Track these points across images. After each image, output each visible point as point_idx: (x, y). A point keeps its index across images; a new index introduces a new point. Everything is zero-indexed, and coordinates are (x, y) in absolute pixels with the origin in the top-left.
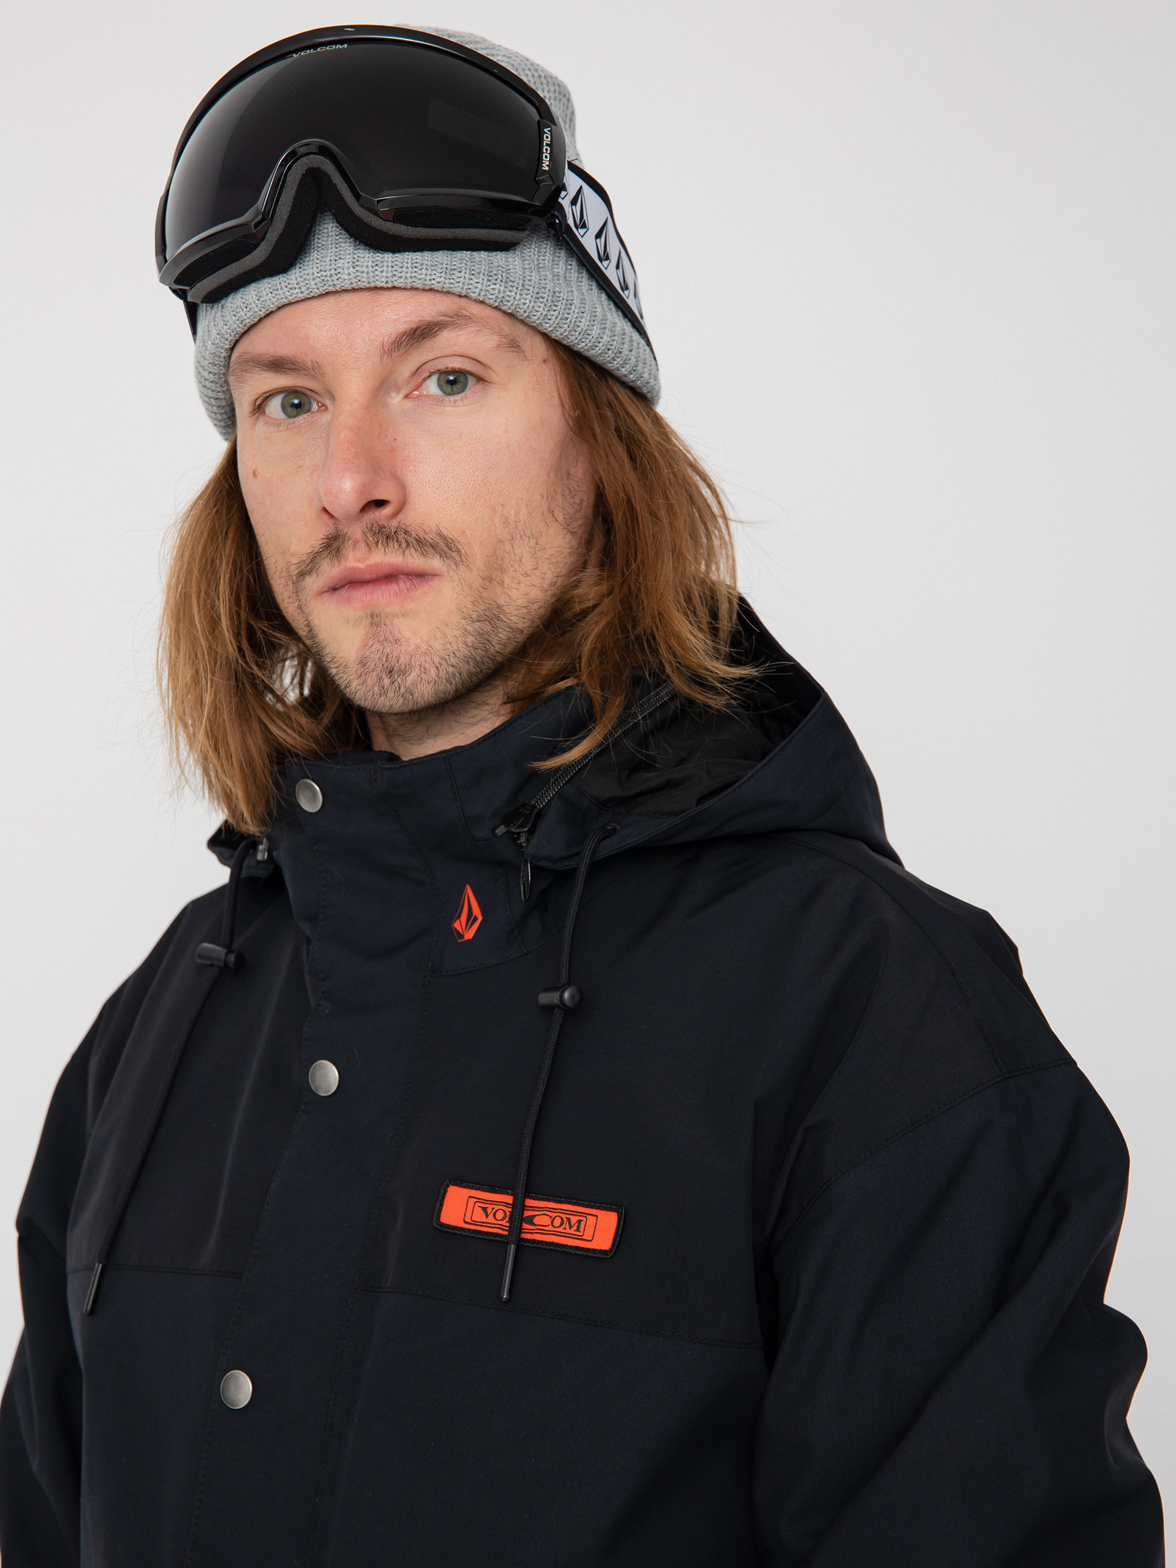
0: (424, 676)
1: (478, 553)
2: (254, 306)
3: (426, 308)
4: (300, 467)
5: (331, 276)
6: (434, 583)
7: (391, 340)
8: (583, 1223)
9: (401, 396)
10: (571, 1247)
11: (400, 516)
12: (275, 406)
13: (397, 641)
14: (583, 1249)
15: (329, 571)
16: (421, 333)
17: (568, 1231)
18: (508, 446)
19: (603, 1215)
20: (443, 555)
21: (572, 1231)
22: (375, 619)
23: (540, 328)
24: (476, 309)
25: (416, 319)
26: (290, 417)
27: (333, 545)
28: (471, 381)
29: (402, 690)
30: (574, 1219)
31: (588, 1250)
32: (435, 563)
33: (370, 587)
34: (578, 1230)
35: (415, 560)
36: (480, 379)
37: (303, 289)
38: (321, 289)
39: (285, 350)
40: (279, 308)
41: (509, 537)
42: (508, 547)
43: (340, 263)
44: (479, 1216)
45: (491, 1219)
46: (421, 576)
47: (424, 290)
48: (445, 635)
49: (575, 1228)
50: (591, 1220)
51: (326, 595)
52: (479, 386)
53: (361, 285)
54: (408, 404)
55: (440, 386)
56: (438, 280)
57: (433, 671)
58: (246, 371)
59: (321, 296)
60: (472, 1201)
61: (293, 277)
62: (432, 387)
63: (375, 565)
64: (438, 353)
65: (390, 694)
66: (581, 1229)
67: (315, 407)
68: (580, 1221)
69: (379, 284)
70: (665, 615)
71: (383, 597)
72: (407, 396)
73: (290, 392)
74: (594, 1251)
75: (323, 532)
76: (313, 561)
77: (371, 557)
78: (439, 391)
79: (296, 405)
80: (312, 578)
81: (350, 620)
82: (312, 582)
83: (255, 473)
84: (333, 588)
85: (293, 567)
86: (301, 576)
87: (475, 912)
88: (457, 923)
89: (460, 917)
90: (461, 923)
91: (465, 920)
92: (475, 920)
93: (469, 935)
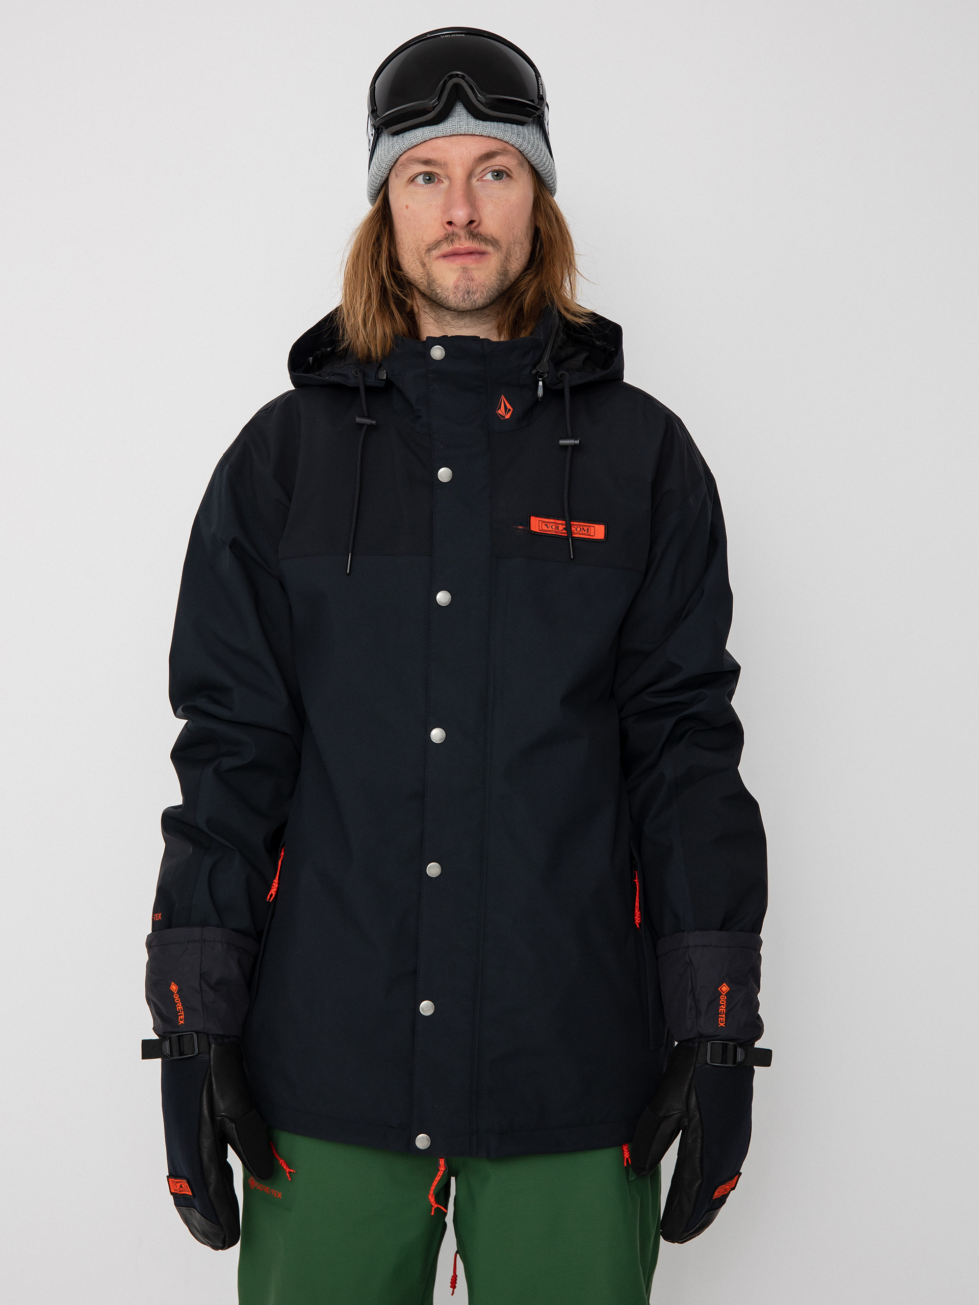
0: (482, 295)
1: (504, 246)
2: (420, 137)
3: (493, 146)
4: (430, 205)
5: (458, 128)
6: (488, 256)
7: (478, 157)
8: (589, 530)
9: (476, 179)
10: (583, 538)
11: (477, 228)
12: (420, 179)
13: (473, 280)
14: (591, 539)
15: (446, 248)
16: (489, 156)
17: (584, 532)
18: (517, 205)
19: (597, 526)
20: (493, 245)
21: (586, 532)
22: (465, 270)
23: (528, 159)
24: (511, 148)
25: (489, 150)
26: (426, 183)
27: (449, 238)
28: (505, 176)
29: (472, 300)
30: (585, 528)
31: (593, 539)
32: (490, 249)
33: (464, 256)
34: (588, 532)
35: (483, 247)
36: (508, 175)
37: (444, 132)
38: (452, 133)
39: (431, 156)
40: (430, 139)
41: (513, 242)
42: (512, 246)
43: (461, 123)
44: (545, 528)
45: (550, 529)
46: (482, 253)
47: (493, 138)
48: (490, 279)
49: (586, 531)
50: (592, 528)
51: (440, 259)
52: (508, 178)
53: (469, 133)
54: (479, 183)
55: (493, 176)
56: (500, 135)
57: (485, 294)
58: (412, 164)
59: (450, 136)
60: (541, 522)
61: (441, 127)
62: (489, 177)
63: (468, 247)
64: (493, 164)
65: (467, 302)
66: (589, 531)
67: (436, 180)
68: (588, 529)
69: (476, 134)
70: (544, 275)
71: (469, 262)
72: (478, 180)
73: (426, 174)
74: (596, 539)
75: (446, 231)
76: (437, 244)
77: (466, 244)
78: (492, 179)
79: (428, 180)
80: (436, 251)
81: (451, 270)
82: (435, 253)
83: (407, 207)
84: (445, 256)
85: (423, 247)
86: (429, 250)
87: (509, 406)
88: (499, 412)
89: (500, 408)
90: (501, 411)
91: (505, 410)
92: (510, 410)
93: (507, 417)
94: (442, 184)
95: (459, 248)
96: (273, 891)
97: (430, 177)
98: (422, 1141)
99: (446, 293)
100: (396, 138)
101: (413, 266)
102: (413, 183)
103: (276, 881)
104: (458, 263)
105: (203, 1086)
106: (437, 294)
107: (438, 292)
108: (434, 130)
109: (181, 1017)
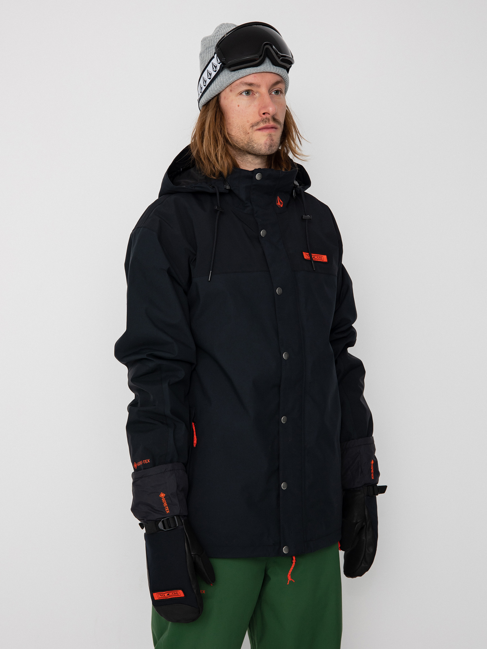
5: (266, 69)
6: (278, 129)
10: (320, 262)
12: (244, 94)
13: (273, 140)
15: (262, 125)
16: (277, 83)
19: (324, 256)
20: (280, 124)
22: (270, 135)
25: (277, 80)
26: (246, 95)
27: (264, 120)
28: (280, 93)
29: (272, 150)
31: (322, 262)
32: (279, 126)
33: (270, 129)
35: (277, 125)
38: (263, 71)
39: (252, 81)
43: (268, 67)
44: (308, 257)
46: (276, 128)
50: (322, 257)
51: (257, 131)
53: (270, 72)
58: (243, 85)
60: (306, 254)
63: (272, 125)
64: (277, 87)
65: (270, 151)
66: (320, 258)
67: (251, 93)
71: (272, 132)
72: (270, 94)
73: (247, 90)
74: (324, 262)
75: (261, 118)
76: (258, 123)
77: (272, 123)
78: (274, 94)
79: (247, 93)
80: (256, 127)
81: (264, 135)
82: (255, 128)
83: (238, 106)
84: (260, 129)
85: (248, 125)
86: (252, 126)
87: (281, 201)
88: (278, 204)
89: (278, 202)
90: (279, 204)
91: (280, 203)
92: (282, 203)
93: (282, 206)
94: (255, 95)
95: (269, 125)
96: (195, 442)
97: (248, 92)
98: (285, 550)
99: (261, 147)
100: (233, 73)
101: (238, 134)
102: (241, 95)
103: (195, 437)
104: (266, 133)
105: (185, 543)
106: (254, 147)
107: (255, 146)
108: (255, 69)
109: (167, 509)
